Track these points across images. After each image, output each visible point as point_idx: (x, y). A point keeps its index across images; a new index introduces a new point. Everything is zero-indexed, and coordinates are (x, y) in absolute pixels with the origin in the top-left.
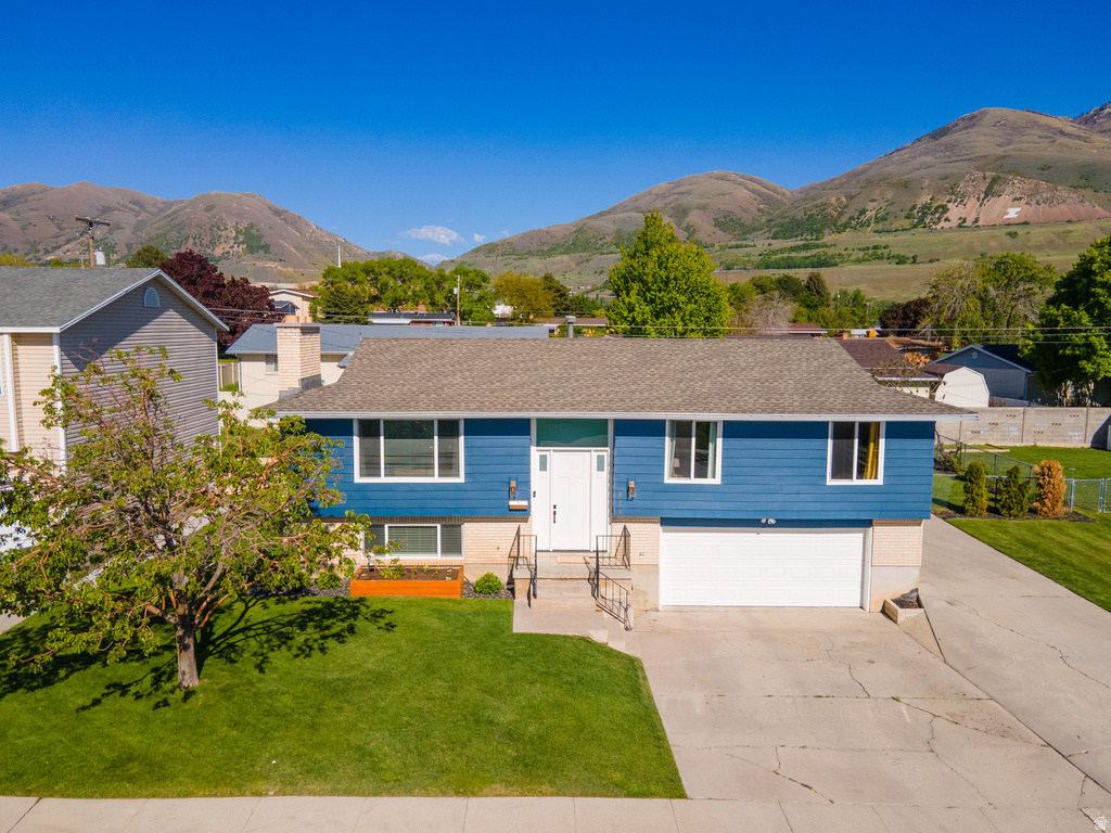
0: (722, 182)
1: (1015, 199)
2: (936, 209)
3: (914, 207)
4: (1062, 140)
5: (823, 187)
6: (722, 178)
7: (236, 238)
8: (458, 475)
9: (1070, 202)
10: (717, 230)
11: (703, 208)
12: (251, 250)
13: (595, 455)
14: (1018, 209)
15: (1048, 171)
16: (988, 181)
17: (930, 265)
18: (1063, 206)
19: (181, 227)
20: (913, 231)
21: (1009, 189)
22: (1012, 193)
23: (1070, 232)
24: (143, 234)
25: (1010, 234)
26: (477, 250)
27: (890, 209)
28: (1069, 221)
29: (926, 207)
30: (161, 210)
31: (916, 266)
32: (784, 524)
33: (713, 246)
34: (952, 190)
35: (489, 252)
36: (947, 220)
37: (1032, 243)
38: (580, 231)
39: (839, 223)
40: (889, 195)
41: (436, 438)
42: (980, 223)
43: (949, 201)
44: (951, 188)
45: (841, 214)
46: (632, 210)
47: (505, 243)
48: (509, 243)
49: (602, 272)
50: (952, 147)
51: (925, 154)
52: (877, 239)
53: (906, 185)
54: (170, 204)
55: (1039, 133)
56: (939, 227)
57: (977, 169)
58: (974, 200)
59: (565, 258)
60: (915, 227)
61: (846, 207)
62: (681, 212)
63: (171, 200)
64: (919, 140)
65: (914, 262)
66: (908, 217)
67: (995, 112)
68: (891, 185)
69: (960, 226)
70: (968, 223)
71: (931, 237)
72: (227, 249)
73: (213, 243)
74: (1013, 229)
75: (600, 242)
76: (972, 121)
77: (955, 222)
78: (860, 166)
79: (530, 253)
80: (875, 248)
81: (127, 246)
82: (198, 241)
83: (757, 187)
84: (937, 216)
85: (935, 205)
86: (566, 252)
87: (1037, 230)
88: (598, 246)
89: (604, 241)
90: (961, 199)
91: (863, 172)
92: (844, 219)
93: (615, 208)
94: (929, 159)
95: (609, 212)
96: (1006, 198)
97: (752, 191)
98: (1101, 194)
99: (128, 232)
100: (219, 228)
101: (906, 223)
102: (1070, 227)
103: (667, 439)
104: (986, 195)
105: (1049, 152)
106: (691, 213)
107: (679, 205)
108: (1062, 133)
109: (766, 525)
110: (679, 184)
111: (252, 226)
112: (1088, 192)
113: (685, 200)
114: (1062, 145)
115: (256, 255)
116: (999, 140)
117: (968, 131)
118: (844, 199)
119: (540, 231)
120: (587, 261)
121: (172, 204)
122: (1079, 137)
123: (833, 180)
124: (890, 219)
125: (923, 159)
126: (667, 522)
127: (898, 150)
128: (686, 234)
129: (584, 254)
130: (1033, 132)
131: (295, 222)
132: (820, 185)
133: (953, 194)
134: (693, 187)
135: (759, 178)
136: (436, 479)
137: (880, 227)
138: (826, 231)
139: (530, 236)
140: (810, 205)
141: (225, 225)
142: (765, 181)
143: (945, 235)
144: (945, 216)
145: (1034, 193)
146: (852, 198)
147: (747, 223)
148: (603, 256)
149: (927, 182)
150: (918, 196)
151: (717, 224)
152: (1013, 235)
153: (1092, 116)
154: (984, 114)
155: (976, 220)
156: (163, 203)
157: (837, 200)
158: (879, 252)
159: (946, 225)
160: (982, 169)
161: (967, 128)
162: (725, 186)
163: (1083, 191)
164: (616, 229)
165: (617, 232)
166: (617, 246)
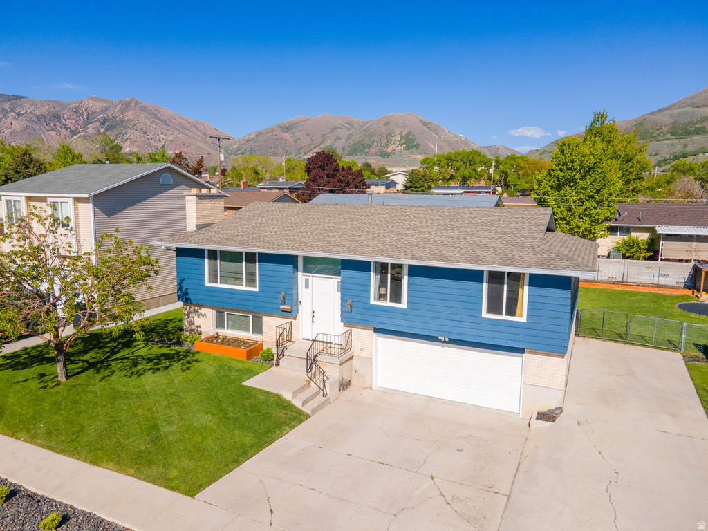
7: (400, 141)
8: (255, 286)
12: (408, 148)
19: (371, 136)
24: (351, 141)
30: (362, 127)
38: (640, 124)
41: (244, 263)
46: (688, 106)
49: (656, 154)
54: (365, 123)
63: (367, 120)
72: (395, 148)
73: (387, 145)
75: (657, 132)
81: (342, 148)
82: (379, 144)
88: (655, 135)
89: (660, 131)
93: (674, 105)
95: (668, 109)
99: (343, 140)
100: (391, 136)
103: (372, 274)
111: (410, 133)
115: (411, 151)
121: (367, 123)
126: (377, 331)
129: (641, 142)
131: (436, 130)
136: (244, 288)
141: (395, 133)
148: (659, 142)
156: (363, 122)
164: (672, 121)
165: (673, 123)
166: (672, 134)
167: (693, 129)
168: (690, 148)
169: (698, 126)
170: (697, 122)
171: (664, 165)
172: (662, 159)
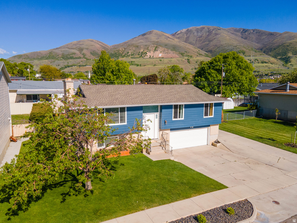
0: (92, 42)
1: (161, 52)
2: (145, 53)
3: (139, 52)
4: (169, 39)
5: (118, 45)
6: (92, 41)
8: (125, 122)
9: (171, 54)
10: (91, 55)
11: (87, 49)
13: (155, 114)
14: (161, 54)
15: (166, 46)
16: (155, 47)
17: (144, 67)
18: (170, 54)
20: (140, 58)
21: (159, 50)
22: (160, 50)
23: (172, 60)
25: (160, 60)
26: (15, 57)
27: (134, 52)
28: (171, 58)
29: (142, 52)
31: (141, 67)
32: (195, 127)
33: (91, 59)
34: (147, 49)
35: (19, 57)
36: (147, 56)
37: (164, 63)
38: (50, 53)
39: (123, 55)
40: (134, 49)
41: (119, 113)
42: (154, 57)
43: (147, 51)
44: (147, 48)
45: (123, 53)
46: (67, 48)
47: (25, 55)
48: (26, 55)
49: (59, 65)
50: (146, 38)
51: (141, 39)
52: (132, 60)
53: (137, 47)
55: (164, 37)
56: (145, 57)
57: (152, 44)
58: (152, 51)
59: (47, 61)
60: (140, 57)
61: (124, 51)
62: (81, 50)
64: (139, 36)
65: (140, 66)
66: (138, 55)
67: (155, 31)
68: (134, 46)
69: (150, 58)
70: (151, 57)
71: (144, 60)
74: (161, 59)
76: (150, 33)
77: (149, 57)
78: (127, 41)
79: (34, 59)
80: (132, 62)
83: (101, 44)
84: (145, 55)
85: (144, 52)
86: (47, 59)
87: (165, 59)
88: (57, 58)
89: (58, 56)
90: (150, 51)
91: (127, 42)
92: (124, 54)
93: (61, 47)
94: (142, 41)
95: (60, 48)
96: (159, 52)
97: (100, 45)
98: (177, 52)
101: (138, 56)
102: (172, 59)
103: (173, 109)
104: (155, 51)
105: (166, 41)
106: (84, 50)
107: (80, 47)
108: (169, 37)
109: (192, 128)
110: (80, 42)
112: (175, 51)
113: (82, 46)
114: (169, 40)
116: (156, 38)
117: (150, 35)
118: (123, 49)
119: (37, 52)
120: (54, 62)
122: (172, 39)
123: (120, 44)
124: (135, 55)
125: (141, 41)
126: (171, 130)
127: (135, 38)
128: (83, 56)
129: (52, 60)
130: (163, 37)
132: (117, 45)
133: (148, 50)
134: (84, 43)
135: (102, 42)
137: (132, 57)
138: (120, 57)
139: (34, 53)
140: (115, 50)
142: (103, 43)
143: (147, 60)
144: (147, 55)
145: (164, 51)
146: (125, 49)
147: (99, 54)
148: (59, 61)
149: (142, 46)
150: (140, 50)
151: (91, 53)
152: (161, 60)
153: (174, 34)
154: (153, 31)
155: (153, 57)
157: (122, 49)
158: (133, 63)
159: (147, 57)
160: (153, 44)
161: (149, 34)
162: (92, 43)
163: (173, 51)
164: (62, 53)
165: (62, 54)
166: (63, 58)
167: (70, 57)
168: (70, 64)
169: (71, 56)
170: (71, 55)
171: (62, 70)
172: (61, 67)
